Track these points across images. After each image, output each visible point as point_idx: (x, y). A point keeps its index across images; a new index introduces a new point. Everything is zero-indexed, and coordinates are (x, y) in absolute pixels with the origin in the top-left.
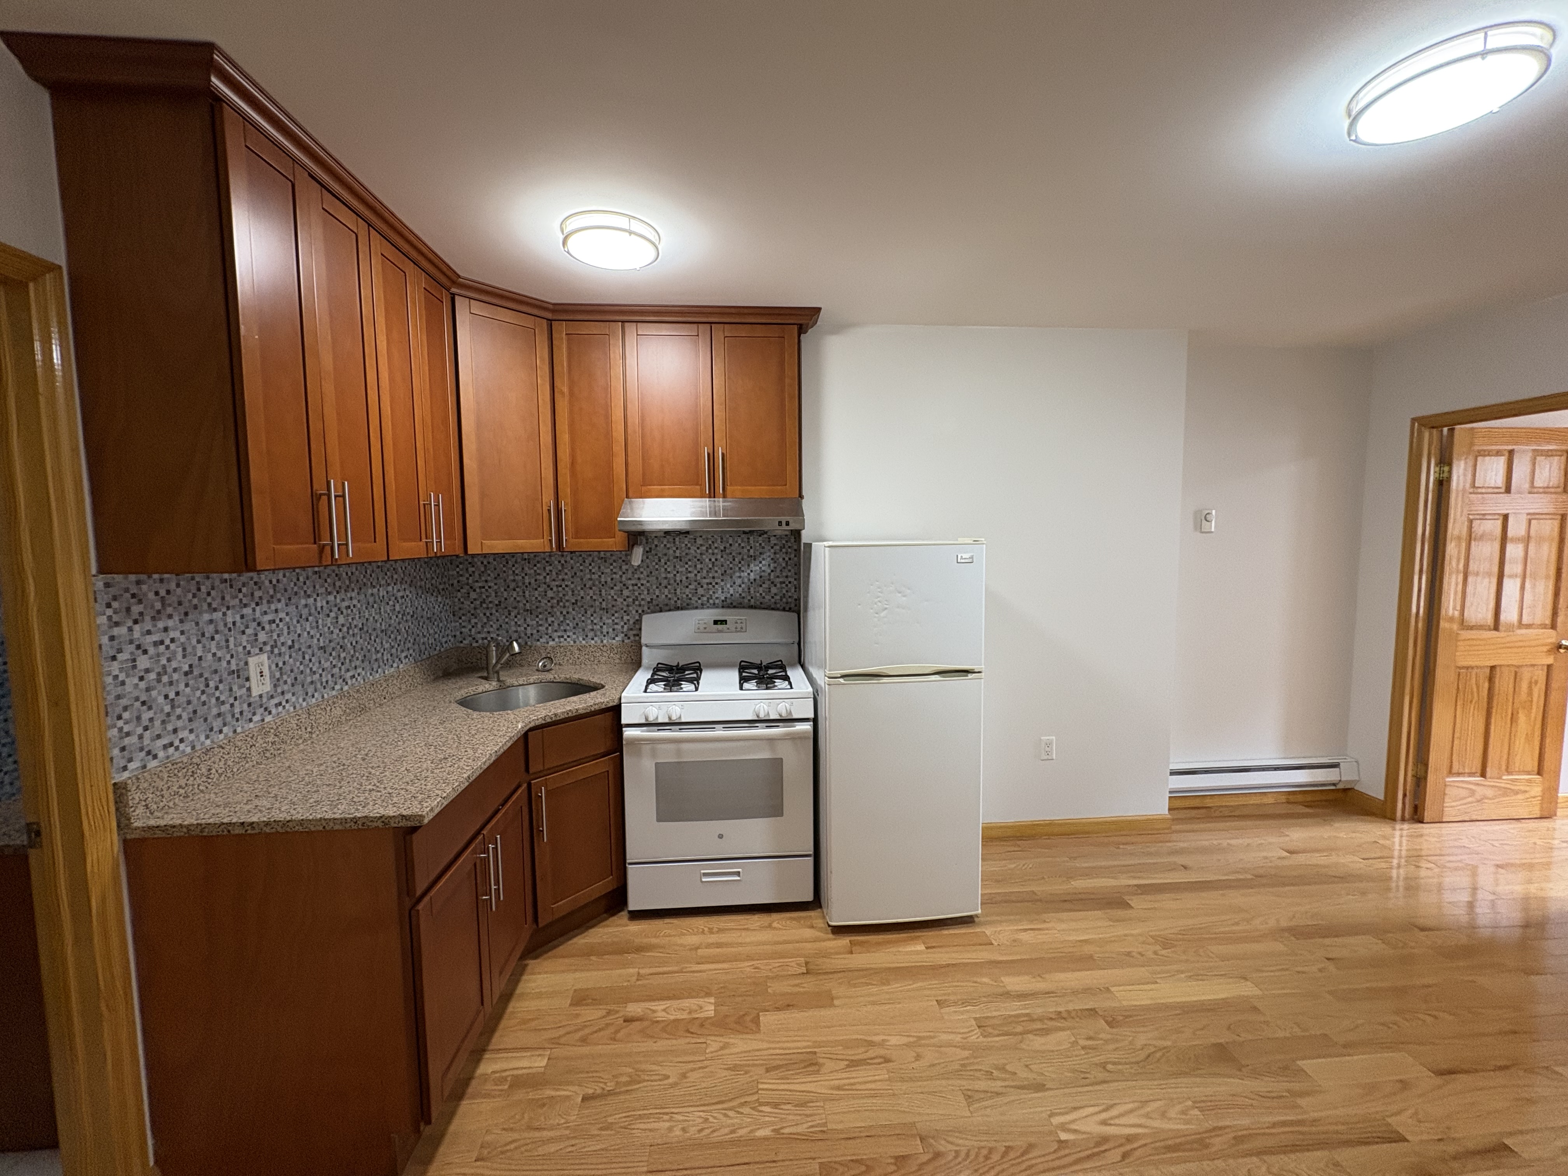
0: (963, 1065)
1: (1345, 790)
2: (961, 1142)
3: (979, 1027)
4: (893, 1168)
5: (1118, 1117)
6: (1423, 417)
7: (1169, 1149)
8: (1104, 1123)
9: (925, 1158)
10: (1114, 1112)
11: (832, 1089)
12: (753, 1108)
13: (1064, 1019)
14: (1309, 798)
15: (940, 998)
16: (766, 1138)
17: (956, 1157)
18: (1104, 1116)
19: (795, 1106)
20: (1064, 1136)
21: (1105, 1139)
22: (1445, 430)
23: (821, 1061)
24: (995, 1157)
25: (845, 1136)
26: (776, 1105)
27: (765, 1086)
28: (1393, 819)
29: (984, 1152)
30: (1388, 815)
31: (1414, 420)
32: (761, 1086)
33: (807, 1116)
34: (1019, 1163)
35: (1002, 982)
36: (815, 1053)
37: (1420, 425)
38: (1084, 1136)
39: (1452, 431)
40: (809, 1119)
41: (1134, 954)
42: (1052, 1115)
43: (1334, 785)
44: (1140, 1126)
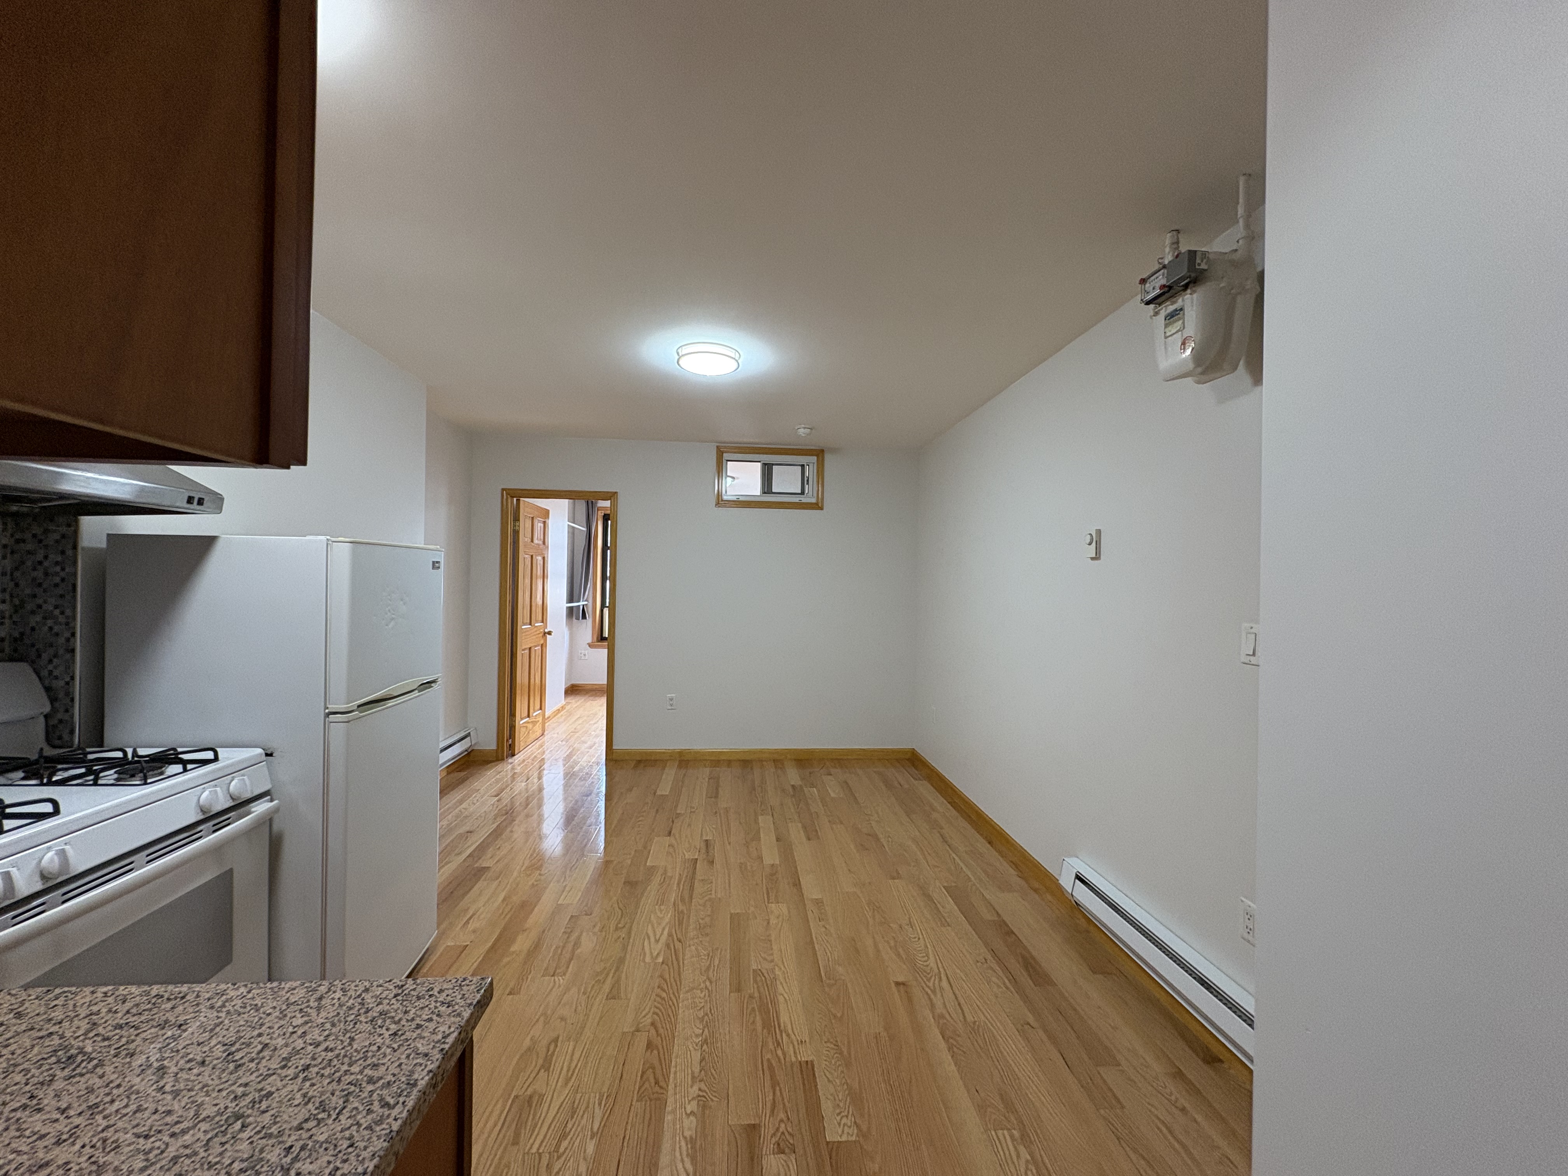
0: (584, 993)
1: (469, 754)
2: (647, 1010)
3: (553, 976)
4: (655, 1052)
5: (655, 935)
6: (509, 489)
7: (680, 923)
8: (657, 941)
9: (653, 1031)
10: (651, 935)
11: (566, 1084)
12: (559, 1158)
13: (571, 932)
14: (456, 766)
15: (507, 991)
16: (598, 1146)
17: (657, 1014)
18: (652, 939)
19: (572, 1117)
20: (660, 960)
21: (668, 946)
22: (515, 499)
23: (529, 1092)
24: (664, 995)
25: (617, 1081)
26: (564, 1136)
27: (536, 1146)
28: (503, 760)
29: (658, 999)
30: (500, 758)
31: (503, 490)
32: (534, 1150)
33: (588, 1107)
34: (671, 985)
35: (513, 952)
36: (516, 1097)
37: (507, 494)
38: (663, 953)
39: (518, 501)
40: (591, 1106)
41: (535, 883)
42: (644, 961)
43: (466, 751)
44: (664, 929)
